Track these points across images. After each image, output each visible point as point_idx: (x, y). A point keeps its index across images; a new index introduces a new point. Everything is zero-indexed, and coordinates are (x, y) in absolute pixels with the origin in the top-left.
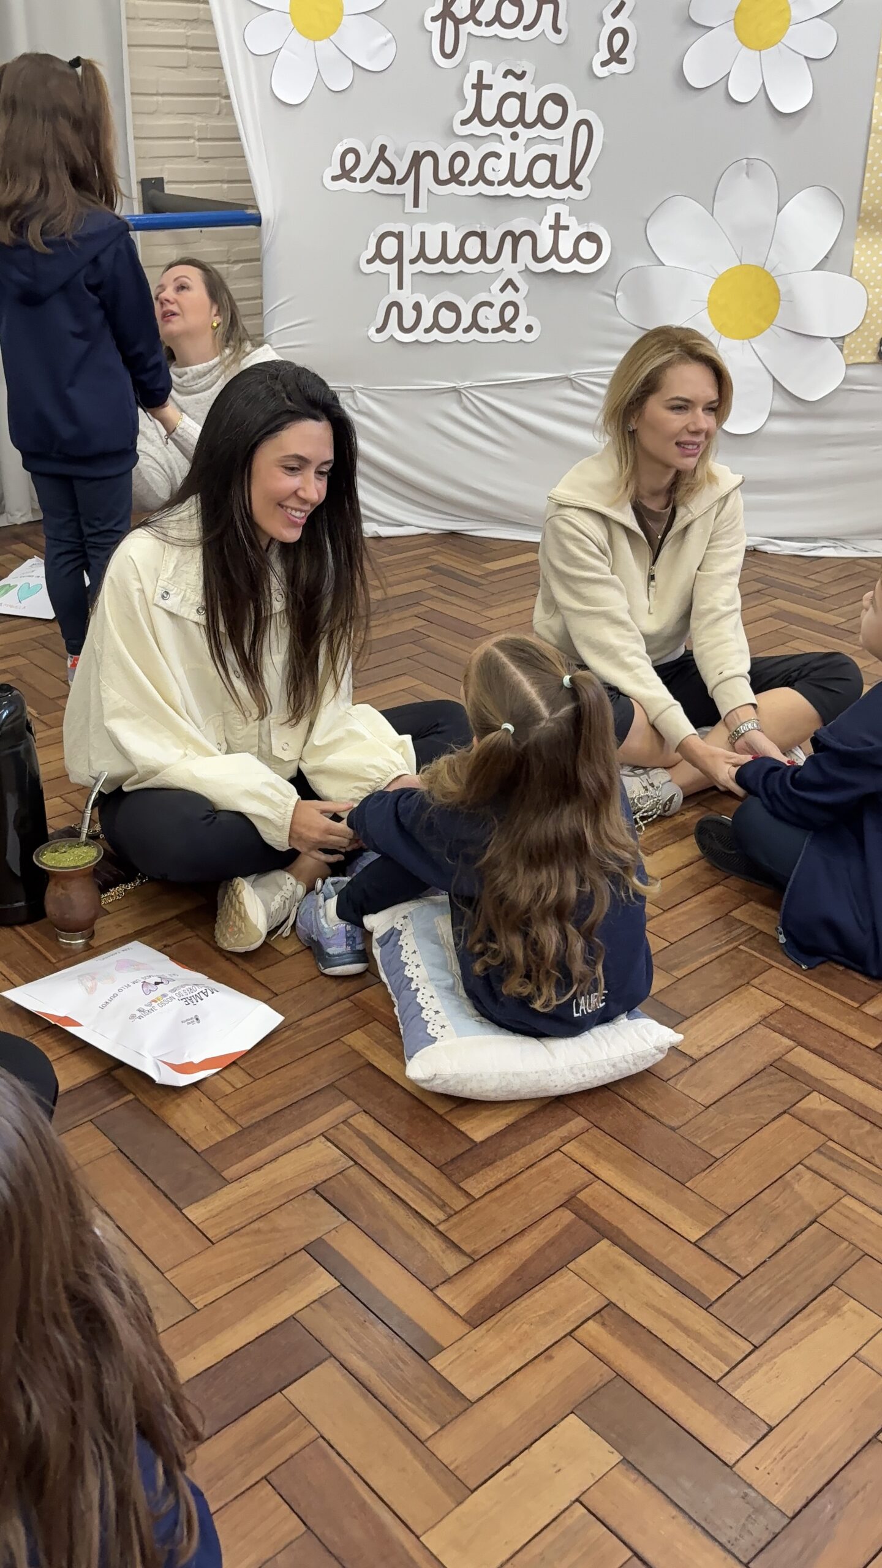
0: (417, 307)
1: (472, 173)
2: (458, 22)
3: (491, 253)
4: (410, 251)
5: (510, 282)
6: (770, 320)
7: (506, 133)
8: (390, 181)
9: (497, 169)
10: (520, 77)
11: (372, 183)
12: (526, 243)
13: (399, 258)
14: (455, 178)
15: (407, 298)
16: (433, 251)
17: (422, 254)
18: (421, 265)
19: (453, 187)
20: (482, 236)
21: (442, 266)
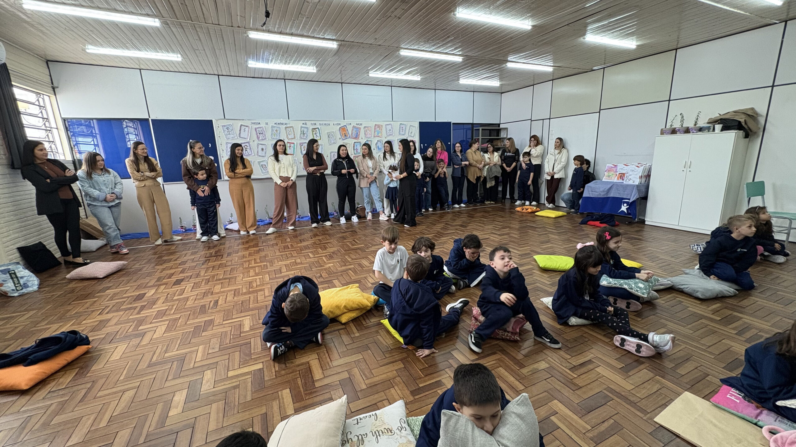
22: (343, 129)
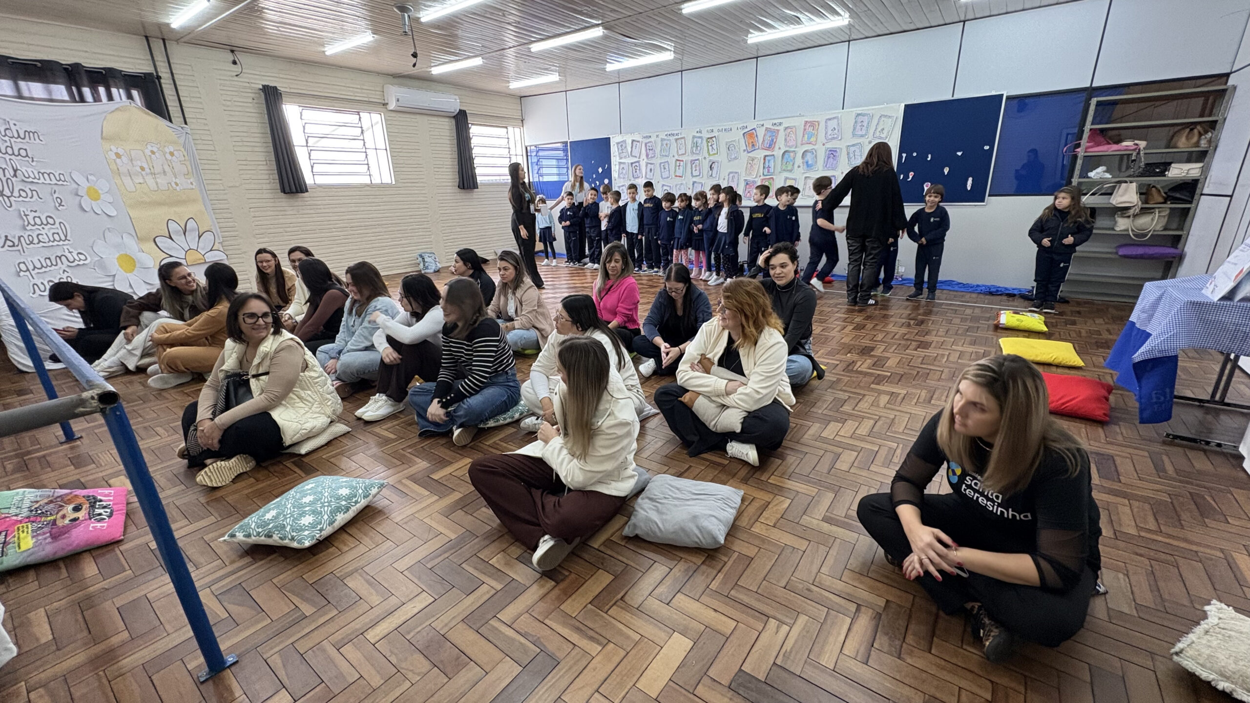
0: (42, 283)
1: (36, 241)
2: (8, 197)
3: (54, 263)
4: (31, 267)
5: (64, 271)
6: (135, 266)
7: (40, 227)
8: (14, 246)
9: (43, 238)
10: (35, 211)
11: (6, 247)
12: (63, 258)
13: (28, 270)
14: (32, 243)
15: (36, 281)
16: (39, 266)
17: (35, 267)
18: (37, 271)
19: (32, 245)
20: (49, 259)
21: (44, 270)
22: (750, 135)
